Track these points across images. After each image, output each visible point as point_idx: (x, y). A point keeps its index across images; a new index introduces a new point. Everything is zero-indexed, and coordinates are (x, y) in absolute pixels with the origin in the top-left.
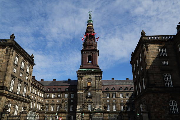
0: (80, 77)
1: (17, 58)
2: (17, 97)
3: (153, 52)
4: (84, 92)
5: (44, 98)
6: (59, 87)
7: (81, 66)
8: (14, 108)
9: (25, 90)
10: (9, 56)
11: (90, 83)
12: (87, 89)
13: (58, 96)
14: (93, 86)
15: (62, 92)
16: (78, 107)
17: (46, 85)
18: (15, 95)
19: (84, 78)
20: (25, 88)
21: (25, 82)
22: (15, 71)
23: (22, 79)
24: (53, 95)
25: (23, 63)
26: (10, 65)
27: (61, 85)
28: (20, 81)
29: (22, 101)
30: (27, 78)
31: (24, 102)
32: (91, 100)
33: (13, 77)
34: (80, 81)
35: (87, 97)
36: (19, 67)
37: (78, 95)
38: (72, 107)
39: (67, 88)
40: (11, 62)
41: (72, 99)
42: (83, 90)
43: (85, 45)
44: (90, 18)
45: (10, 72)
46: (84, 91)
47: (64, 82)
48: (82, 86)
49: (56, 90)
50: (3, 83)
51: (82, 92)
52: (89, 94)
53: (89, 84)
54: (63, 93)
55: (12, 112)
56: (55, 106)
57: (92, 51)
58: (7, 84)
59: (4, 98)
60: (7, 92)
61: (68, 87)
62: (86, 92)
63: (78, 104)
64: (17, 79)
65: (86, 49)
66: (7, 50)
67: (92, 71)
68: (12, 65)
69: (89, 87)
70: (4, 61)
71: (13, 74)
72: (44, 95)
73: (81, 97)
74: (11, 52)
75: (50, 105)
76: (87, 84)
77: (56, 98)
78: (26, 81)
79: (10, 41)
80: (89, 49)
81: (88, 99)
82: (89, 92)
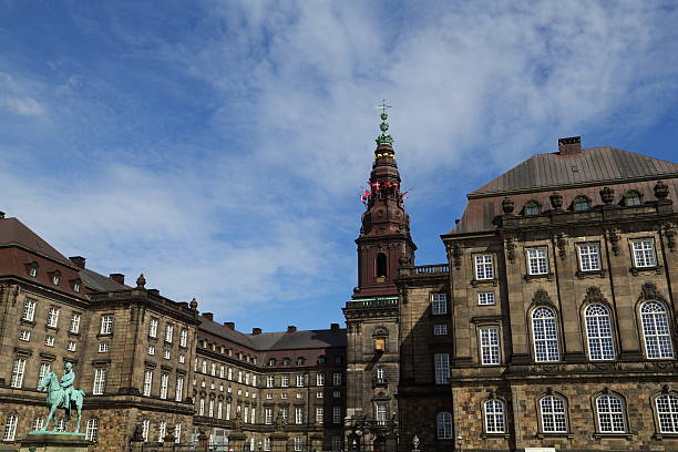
0: (354, 322)
1: (154, 324)
2: (161, 405)
3: (418, 305)
4: (366, 369)
5: (261, 388)
6: (300, 353)
7: (355, 290)
8: (157, 428)
9: (180, 387)
10: (137, 324)
11: (382, 342)
12: (375, 360)
13: (299, 380)
14: (392, 351)
15: (307, 370)
16: (351, 412)
17: (264, 348)
18: (156, 401)
19: (363, 326)
20: (180, 382)
21: (177, 370)
22: (151, 351)
23: (169, 364)
24: (284, 380)
25: (170, 329)
26: (141, 342)
27: (306, 346)
28: (166, 370)
29: (172, 412)
30: (182, 360)
31: (178, 413)
32: (387, 393)
33: (149, 365)
34: (353, 336)
35: (375, 383)
36: (161, 340)
37: (350, 377)
38: (336, 412)
39: (321, 357)
40: (142, 336)
41: (337, 389)
42: (362, 362)
43: (368, 222)
44: (383, 128)
45: (141, 357)
46: (365, 366)
47: (313, 338)
48: (361, 351)
49: (293, 364)
50: (130, 380)
51: (359, 368)
52: (380, 373)
53: (379, 344)
54: (312, 373)
55: (152, 437)
56: (291, 408)
57: (388, 239)
58: (136, 383)
59: (134, 411)
60: (139, 399)
61: (323, 352)
62: (371, 369)
63: (350, 403)
64: (159, 367)
65: (370, 234)
66: (132, 313)
67: (387, 305)
68: (145, 342)
69: (380, 353)
70: (129, 336)
71: (149, 358)
72: (260, 378)
73: (358, 383)
74: (141, 316)
75: (276, 408)
76: (375, 346)
77: (292, 387)
78: (182, 367)
79: (137, 293)
80: (380, 234)
81: (378, 390)
82: (380, 367)
